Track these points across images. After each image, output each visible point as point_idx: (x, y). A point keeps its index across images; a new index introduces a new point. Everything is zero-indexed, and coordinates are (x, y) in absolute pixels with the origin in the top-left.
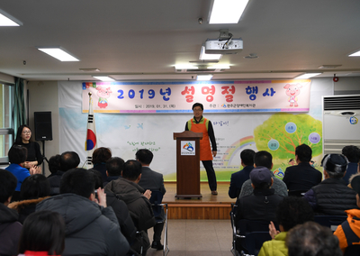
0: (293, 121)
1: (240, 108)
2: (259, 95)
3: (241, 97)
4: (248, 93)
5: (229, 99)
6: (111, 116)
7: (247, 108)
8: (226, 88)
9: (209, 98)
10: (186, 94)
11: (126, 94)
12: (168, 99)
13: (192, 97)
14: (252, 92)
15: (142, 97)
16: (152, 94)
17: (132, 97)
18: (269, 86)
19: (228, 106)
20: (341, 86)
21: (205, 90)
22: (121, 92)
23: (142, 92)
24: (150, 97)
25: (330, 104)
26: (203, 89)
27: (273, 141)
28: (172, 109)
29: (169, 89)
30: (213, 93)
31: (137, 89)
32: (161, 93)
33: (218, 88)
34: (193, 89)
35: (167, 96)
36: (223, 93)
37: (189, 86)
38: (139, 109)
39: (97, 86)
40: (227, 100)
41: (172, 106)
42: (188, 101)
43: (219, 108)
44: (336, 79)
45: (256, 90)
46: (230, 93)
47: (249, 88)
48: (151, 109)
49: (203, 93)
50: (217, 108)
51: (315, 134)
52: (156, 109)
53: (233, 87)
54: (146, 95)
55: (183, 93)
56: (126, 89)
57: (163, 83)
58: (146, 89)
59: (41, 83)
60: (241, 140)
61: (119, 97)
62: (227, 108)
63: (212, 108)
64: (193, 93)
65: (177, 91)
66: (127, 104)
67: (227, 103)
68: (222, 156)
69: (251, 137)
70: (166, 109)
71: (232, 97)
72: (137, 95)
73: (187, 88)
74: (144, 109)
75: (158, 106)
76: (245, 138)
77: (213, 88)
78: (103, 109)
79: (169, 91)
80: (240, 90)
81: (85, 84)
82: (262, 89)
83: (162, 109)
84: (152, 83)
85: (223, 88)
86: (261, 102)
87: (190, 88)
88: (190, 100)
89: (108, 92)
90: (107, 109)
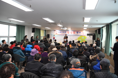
0: (83, 37)
1: (76, 35)
2: (78, 33)
3: (76, 33)
5: (74, 33)
14: (77, 32)
16: (63, 32)
18: (80, 32)
25: (88, 35)
27: (80, 39)
31: (61, 31)
33: (73, 32)
35: (65, 33)
43: (73, 35)
44: (90, 31)
49: (70, 32)
51: (86, 39)
56: (60, 31)
57: (65, 31)
58: (63, 31)
65: (67, 32)
66: (60, 34)
74: (62, 34)
76: (76, 39)
80: (76, 32)
81: (54, 31)
82: (79, 32)
86: (79, 34)
88: (68, 33)
89: (57, 32)
90: (57, 34)
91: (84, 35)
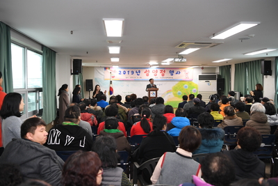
0: (186, 84)
1: (167, 79)
2: (174, 74)
3: (167, 74)
4: (170, 73)
5: (163, 75)
6: (116, 81)
7: (170, 79)
8: (162, 71)
9: (155, 75)
11: (122, 73)
12: (139, 75)
14: (172, 72)
16: (133, 73)
17: (124, 74)
18: (178, 70)
20: (204, 71)
21: (154, 72)
22: (120, 72)
25: (201, 78)
27: (179, 91)
29: (139, 71)
31: (127, 70)
33: (159, 70)
34: (149, 71)
35: (138, 73)
36: (161, 73)
38: (127, 79)
39: (110, 69)
41: (141, 78)
43: (159, 79)
44: (202, 68)
45: (173, 72)
47: (170, 71)
48: (132, 79)
51: (195, 89)
53: (164, 70)
54: (130, 73)
55: (145, 72)
56: (122, 70)
57: (137, 69)
58: (130, 70)
59: (88, 67)
60: (167, 91)
61: (119, 74)
62: (162, 79)
63: (156, 79)
64: (149, 73)
65: (143, 71)
66: (123, 77)
67: (162, 77)
69: (171, 90)
70: (138, 79)
72: (127, 73)
74: (129, 78)
75: (135, 78)
76: (169, 91)
77: (157, 71)
80: (167, 71)
81: (105, 68)
82: (175, 72)
84: (132, 69)
86: (175, 76)
88: (147, 75)
89: (115, 72)
90: (114, 78)
91: (190, 78)
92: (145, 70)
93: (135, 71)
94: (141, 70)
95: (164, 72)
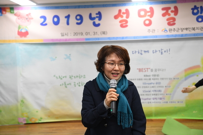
1: (185, 32)
4: (194, 14)
5: (171, 22)
6: (34, 47)
7: (193, 32)
8: (167, 9)
9: (147, 22)
10: (120, 19)
11: (49, 20)
12: (99, 25)
13: (127, 22)
14: (199, 13)
15: (68, 24)
16: (80, 19)
17: (56, 23)
19: (170, 30)
21: (142, 13)
22: (44, 18)
23: (68, 17)
24: (78, 24)
26: (139, 11)
28: (103, 36)
29: (99, 13)
30: (151, 16)
31: (62, 14)
32: (91, 18)
33: (158, 9)
34: (127, 12)
35: (97, 21)
36: (164, 15)
37: (123, 9)
38: (65, 37)
39: (15, 11)
40: (169, 24)
41: (104, 33)
42: (122, 26)
46: (172, 15)
47: (196, 8)
48: (79, 37)
49: (140, 16)
50: (156, 34)
52: (85, 37)
53: (176, 8)
54: (73, 20)
55: (116, 17)
56: (49, 14)
57: (92, 6)
58: (73, 13)
60: (186, 70)
61: (42, 24)
62: (169, 33)
63: (151, 34)
64: (127, 17)
66: (52, 32)
67: (168, 27)
68: (163, 89)
69: (198, 67)
70: (96, 36)
71: (174, 19)
72: (63, 21)
73: (120, 11)
74: (71, 37)
75: (87, 34)
76: (191, 68)
77: (152, 10)
78: (23, 38)
79: (100, 16)
80: (185, 9)
81: (2, 9)
83: (91, 36)
84: (79, 7)
85: (163, 9)
87: (123, 10)
88: (124, 25)
89: (28, 18)
90: (28, 39)
92: (115, 11)
93: (85, 13)
94: (103, 11)
95: (176, 11)
